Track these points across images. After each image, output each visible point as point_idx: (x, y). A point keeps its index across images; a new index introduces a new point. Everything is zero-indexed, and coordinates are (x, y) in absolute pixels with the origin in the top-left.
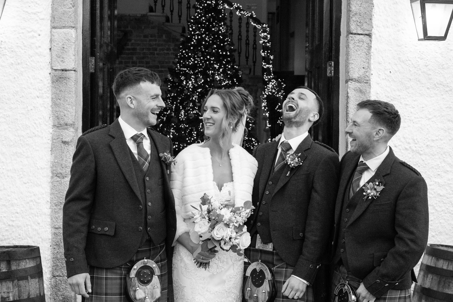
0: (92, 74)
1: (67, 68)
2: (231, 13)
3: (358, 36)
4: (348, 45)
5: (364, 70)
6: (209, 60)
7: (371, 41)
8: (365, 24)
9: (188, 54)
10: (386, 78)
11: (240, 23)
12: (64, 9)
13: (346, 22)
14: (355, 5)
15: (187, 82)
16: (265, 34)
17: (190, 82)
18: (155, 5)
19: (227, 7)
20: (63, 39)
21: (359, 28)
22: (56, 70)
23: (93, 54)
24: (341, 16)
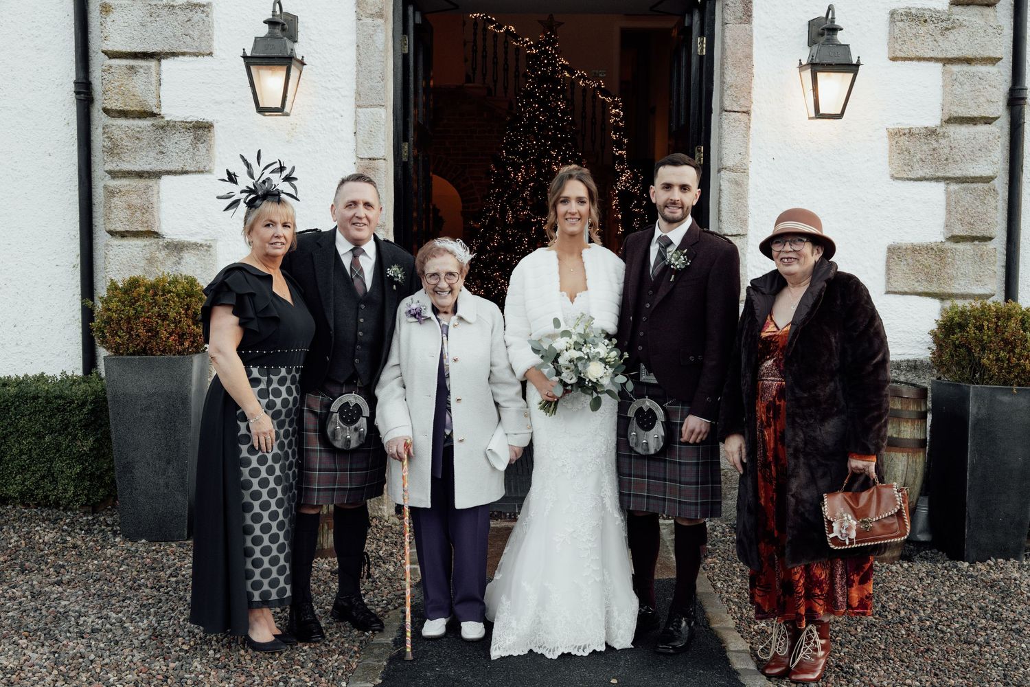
0: (404, 162)
1: (376, 157)
2: (573, 83)
3: (734, 113)
4: (721, 126)
5: (741, 156)
6: (544, 145)
7: (749, 120)
8: (742, 99)
9: (516, 138)
10: (767, 167)
11: (584, 96)
12: (372, 84)
13: (719, 97)
14: (731, 75)
15: (516, 174)
16: (617, 110)
17: (520, 174)
18: (474, 73)
19: (567, 75)
20: (371, 121)
21: (735, 105)
22: (362, 159)
23: (406, 139)
24: (713, 88)
